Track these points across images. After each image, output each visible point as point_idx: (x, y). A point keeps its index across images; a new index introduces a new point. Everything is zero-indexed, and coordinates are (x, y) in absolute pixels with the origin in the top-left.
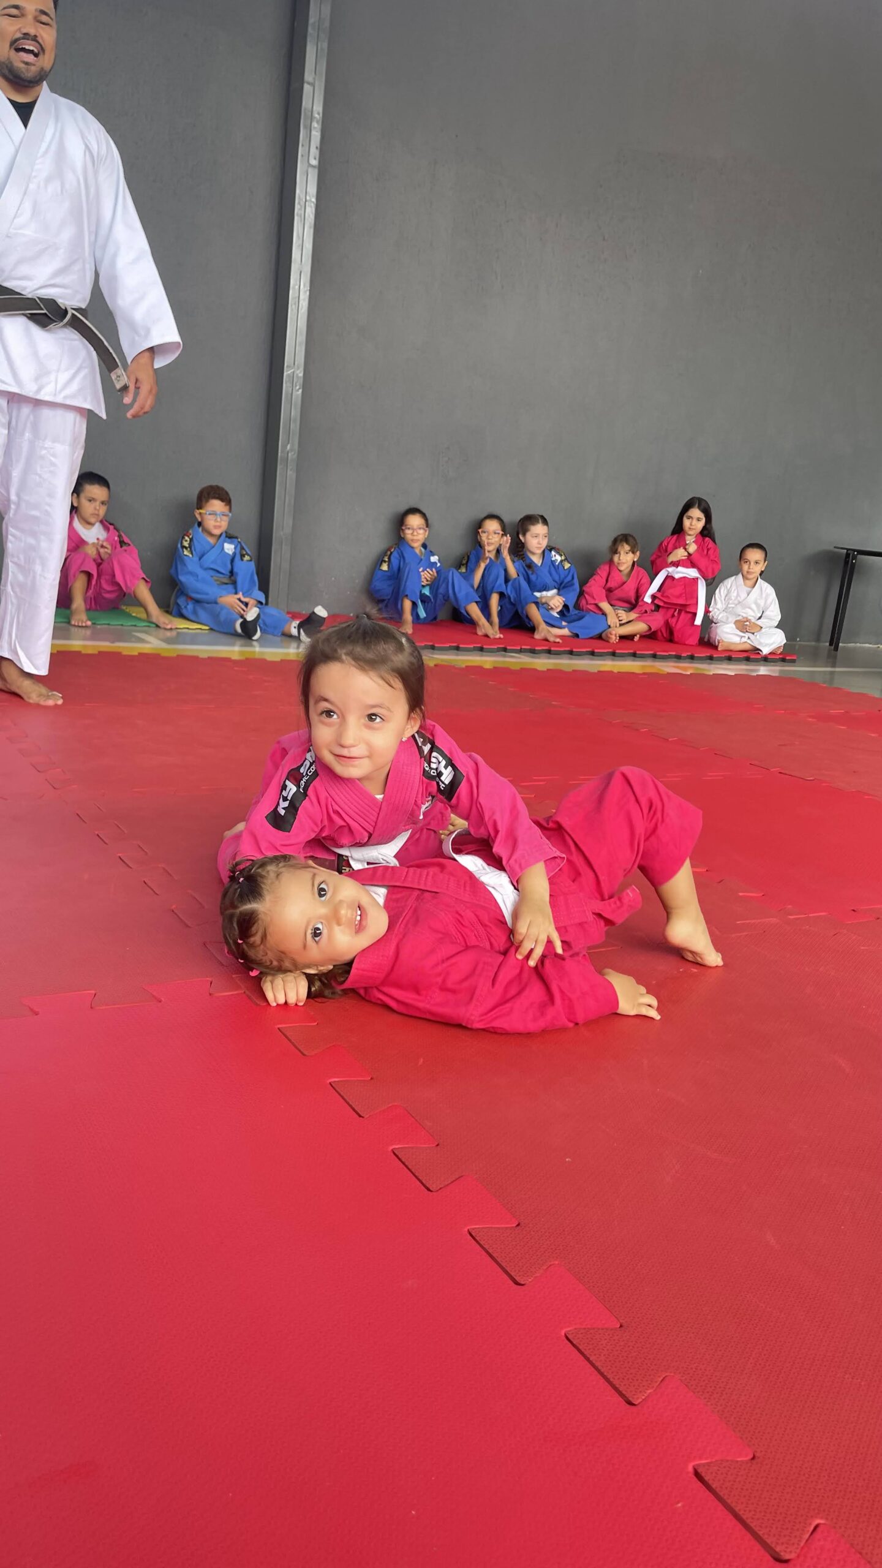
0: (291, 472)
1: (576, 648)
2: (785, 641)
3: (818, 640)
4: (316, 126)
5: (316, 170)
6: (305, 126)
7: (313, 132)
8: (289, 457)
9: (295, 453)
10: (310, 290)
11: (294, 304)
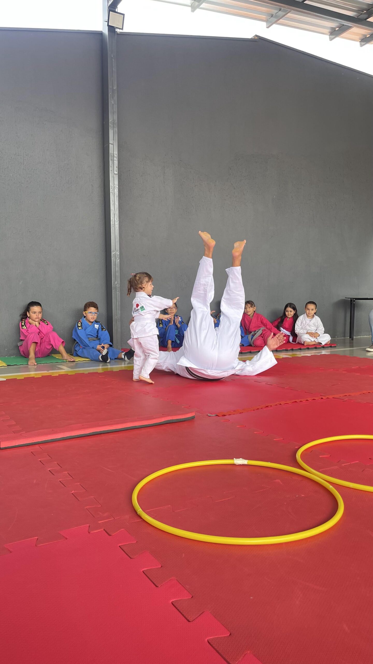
0: (118, 292)
2: (331, 338)
3: (344, 336)
4: (116, 159)
5: (117, 175)
6: (111, 160)
7: (115, 162)
8: (117, 287)
9: (119, 285)
10: (119, 220)
11: (113, 227)
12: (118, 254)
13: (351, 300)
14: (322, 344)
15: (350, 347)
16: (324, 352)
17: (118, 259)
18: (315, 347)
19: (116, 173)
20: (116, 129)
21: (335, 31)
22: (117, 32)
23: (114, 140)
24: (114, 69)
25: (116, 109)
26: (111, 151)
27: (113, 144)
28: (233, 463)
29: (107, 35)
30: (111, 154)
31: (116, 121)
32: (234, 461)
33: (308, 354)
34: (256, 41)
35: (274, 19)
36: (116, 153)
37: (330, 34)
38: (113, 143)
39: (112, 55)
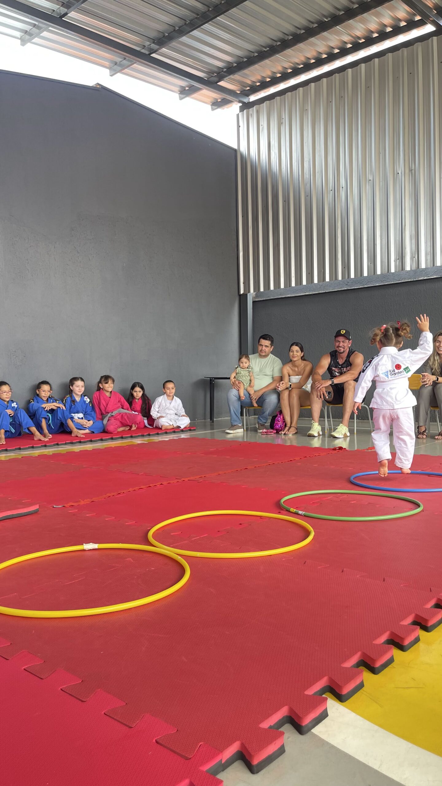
1: (93, 439)
2: (190, 422)
3: (205, 419)
13: (211, 380)
14: (180, 427)
15: (211, 430)
16: (183, 436)
21: (185, 90)
28: (83, 549)
32: (83, 546)
33: (166, 438)
34: (99, 90)
35: (117, 68)
37: (179, 93)
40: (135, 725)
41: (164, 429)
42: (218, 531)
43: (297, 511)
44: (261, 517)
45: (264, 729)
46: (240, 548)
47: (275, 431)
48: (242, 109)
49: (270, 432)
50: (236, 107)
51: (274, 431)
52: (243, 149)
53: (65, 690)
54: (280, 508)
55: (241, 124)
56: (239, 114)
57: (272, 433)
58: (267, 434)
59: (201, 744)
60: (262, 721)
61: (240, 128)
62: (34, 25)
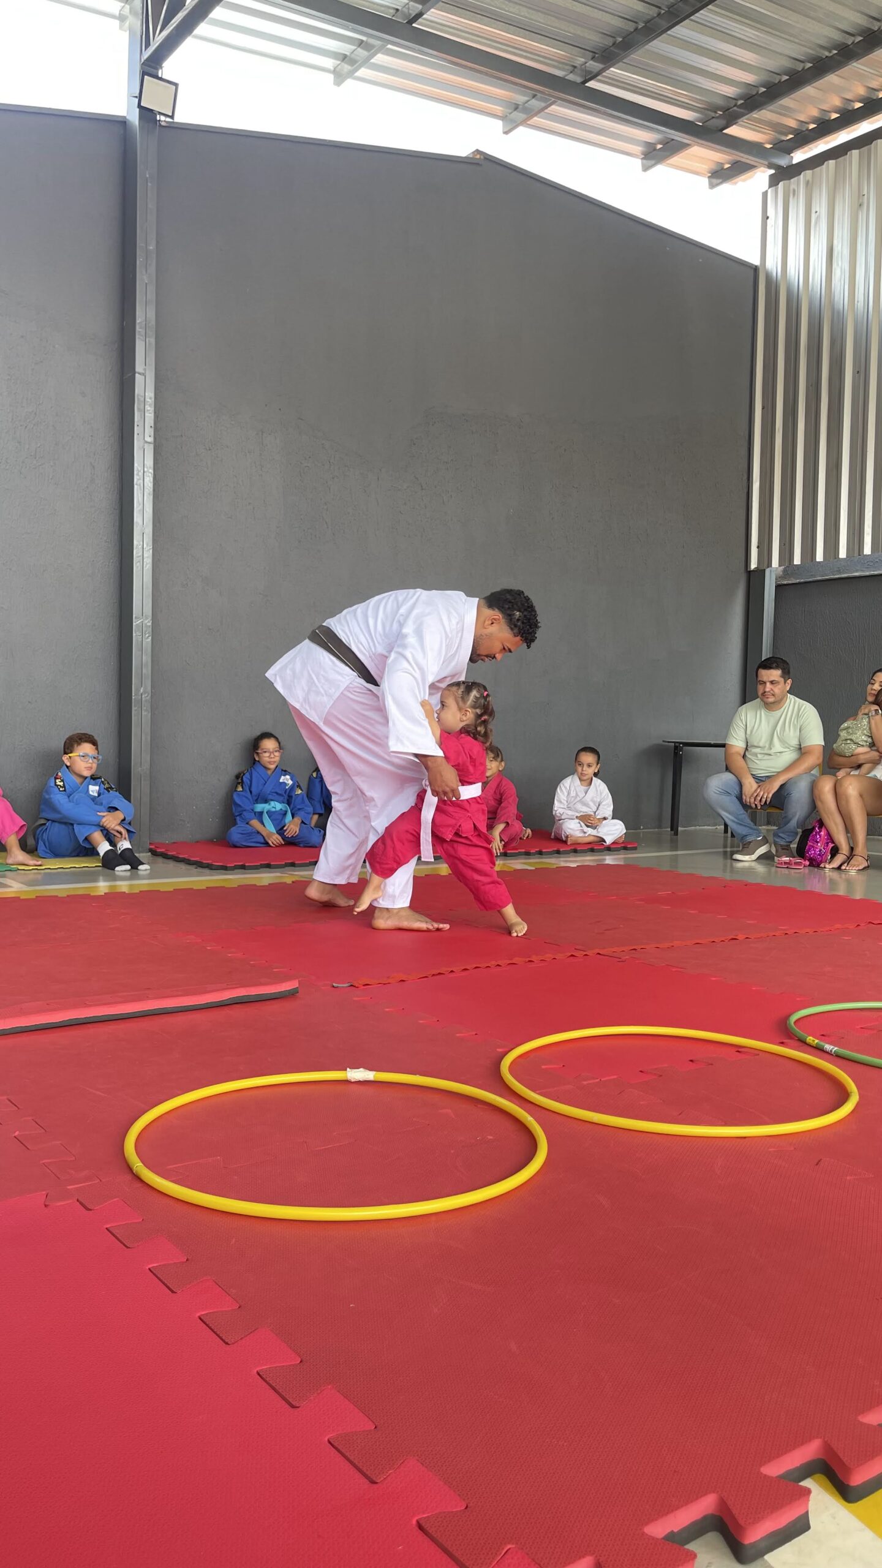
0: (146, 713)
2: (625, 831)
4: (149, 409)
5: (152, 446)
6: (139, 409)
7: (146, 414)
8: (143, 699)
9: (148, 694)
10: (153, 548)
11: (139, 562)
12: (150, 624)
13: (676, 748)
14: (605, 842)
15: (671, 851)
16: (609, 860)
17: (147, 635)
18: (590, 847)
19: (150, 439)
20: (153, 340)
21: (655, 149)
22: (159, 121)
23: (145, 365)
24: (150, 206)
25: (152, 295)
26: (138, 390)
27: (144, 374)
28: (345, 1079)
29: (136, 127)
30: (140, 397)
31: (153, 323)
32: (347, 1073)
33: (572, 862)
34: (478, 164)
35: (519, 116)
36: (150, 395)
37: (643, 156)
38: (143, 372)
39: (147, 172)
40: (382, 1479)
41: (571, 842)
42: (641, 1071)
43: (822, 1043)
44: (740, 1050)
45: (653, 1538)
46: (680, 1114)
47: (807, 863)
48: (774, 181)
49: (796, 864)
50: (761, 177)
51: (805, 860)
52: (773, 264)
53: (264, 1376)
54: (786, 1035)
55: (771, 212)
56: (767, 191)
57: (801, 866)
58: (787, 867)
59: (509, 1549)
60: (650, 1520)
61: (768, 221)
62: (361, 43)
